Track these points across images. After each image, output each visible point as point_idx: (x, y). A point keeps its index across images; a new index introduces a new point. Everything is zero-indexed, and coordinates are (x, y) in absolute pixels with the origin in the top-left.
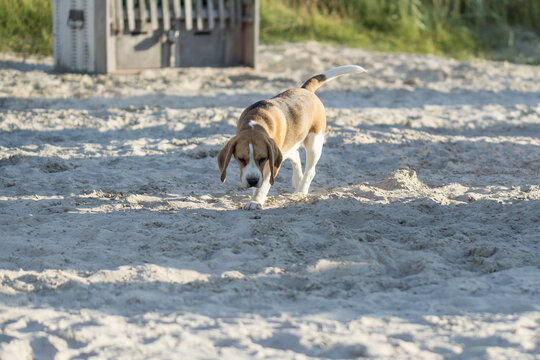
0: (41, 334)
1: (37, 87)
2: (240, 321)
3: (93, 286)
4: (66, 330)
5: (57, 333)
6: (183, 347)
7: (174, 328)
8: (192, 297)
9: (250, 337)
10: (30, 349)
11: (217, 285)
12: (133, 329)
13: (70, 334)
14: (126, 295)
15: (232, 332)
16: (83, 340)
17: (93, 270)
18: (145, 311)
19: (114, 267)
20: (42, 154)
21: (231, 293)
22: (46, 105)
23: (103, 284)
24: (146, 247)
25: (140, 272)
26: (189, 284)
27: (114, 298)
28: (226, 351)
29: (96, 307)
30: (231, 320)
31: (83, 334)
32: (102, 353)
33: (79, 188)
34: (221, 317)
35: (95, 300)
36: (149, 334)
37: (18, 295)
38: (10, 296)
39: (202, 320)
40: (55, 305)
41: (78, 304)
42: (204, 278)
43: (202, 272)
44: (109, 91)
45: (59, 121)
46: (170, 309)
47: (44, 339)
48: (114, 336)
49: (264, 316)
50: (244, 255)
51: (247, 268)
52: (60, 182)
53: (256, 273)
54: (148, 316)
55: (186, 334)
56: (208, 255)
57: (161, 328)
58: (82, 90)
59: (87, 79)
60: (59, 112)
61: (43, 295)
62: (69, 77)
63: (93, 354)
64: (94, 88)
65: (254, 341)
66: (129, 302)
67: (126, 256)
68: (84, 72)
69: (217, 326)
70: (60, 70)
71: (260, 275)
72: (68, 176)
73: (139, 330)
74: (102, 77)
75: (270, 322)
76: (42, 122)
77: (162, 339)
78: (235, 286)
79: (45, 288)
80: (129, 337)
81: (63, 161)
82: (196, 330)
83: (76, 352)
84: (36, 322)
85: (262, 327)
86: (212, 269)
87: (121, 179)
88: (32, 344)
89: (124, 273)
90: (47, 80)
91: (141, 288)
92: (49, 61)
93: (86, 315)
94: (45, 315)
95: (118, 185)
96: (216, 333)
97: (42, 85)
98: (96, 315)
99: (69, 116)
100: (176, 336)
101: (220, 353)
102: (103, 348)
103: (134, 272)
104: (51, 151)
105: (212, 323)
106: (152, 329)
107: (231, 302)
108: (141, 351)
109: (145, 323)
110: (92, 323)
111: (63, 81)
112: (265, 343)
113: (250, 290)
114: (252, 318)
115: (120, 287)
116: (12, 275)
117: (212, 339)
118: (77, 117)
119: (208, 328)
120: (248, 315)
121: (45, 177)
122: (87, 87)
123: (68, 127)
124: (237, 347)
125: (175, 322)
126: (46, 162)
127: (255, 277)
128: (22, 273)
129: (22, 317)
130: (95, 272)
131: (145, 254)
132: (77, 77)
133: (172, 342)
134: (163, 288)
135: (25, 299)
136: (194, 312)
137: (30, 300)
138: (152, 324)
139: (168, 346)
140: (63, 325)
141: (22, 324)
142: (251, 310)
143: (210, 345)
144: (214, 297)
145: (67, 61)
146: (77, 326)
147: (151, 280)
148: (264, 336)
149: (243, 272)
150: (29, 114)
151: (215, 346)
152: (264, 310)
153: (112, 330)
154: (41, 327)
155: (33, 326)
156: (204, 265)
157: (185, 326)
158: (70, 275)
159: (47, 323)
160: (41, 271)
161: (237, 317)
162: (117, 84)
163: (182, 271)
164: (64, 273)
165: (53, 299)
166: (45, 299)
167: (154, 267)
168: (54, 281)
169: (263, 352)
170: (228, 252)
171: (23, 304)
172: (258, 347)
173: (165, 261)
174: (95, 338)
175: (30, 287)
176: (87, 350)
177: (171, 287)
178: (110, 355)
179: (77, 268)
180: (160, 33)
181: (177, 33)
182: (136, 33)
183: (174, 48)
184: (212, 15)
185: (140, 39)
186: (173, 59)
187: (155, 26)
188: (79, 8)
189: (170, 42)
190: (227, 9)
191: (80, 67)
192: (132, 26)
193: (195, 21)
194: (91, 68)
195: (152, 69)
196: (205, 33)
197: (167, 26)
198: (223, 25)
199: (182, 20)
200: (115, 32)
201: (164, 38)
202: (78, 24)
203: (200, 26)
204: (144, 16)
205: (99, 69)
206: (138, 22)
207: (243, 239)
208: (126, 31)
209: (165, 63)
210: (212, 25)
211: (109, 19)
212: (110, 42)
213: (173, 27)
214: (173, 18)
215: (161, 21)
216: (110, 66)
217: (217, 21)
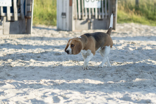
1: (52, 34)
2: (114, 93)
3: (70, 84)
4: (63, 95)
5: (60, 95)
6: (97, 100)
7: (94, 95)
8: (99, 87)
9: (116, 97)
10: (52, 100)
11: (107, 85)
12: (82, 95)
13: (64, 95)
14: (80, 87)
15: (111, 96)
16: (68, 97)
17: (70, 80)
19: (76, 79)
20: (54, 51)
21: (110, 86)
22: (55, 39)
23: (73, 83)
24: (85, 74)
25: (84, 81)
26: (98, 84)
27: (76, 87)
28: (109, 101)
29: (71, 89)
30: (111, 93)
31: (68, 96)
32: (73, 101)
33: (65, 59)
34: (108, 92)
35: (71, 88)
36: (87, 96)
37: (48, 86)
38: (46, 86)
39: (102, 93)
40: (59, 89)
41: (66, 88)
42: (102, 83)
43: (101, 81)
44: (73, 36)
45: (58, 43)
46: (93, 90)
47: (57, 97)
48: (77, 97)
49: (121, 92)
50: (114, 77)
51: (115, 80)
52: (60, 58)
53: (118, 82)
54: (86, 92)
55: (98, 96)
56: (103, 77)
57: (90, 95)
58: (65, 36)
59: (66, 33)
60: (59, 41)
61: (56, 86)
62: (61, 32)
63: (71, 101)
64: (68, 35)
65: (117, 98)
66: (81, 88)
67: (79, 77)
68: (65, 31)
69: (107, 95)
70: (58, 30)
71: (119, 82)
72: (62, 56)
73: (84, 95)
74: (71, 32)
75: (122, 94)
76: (54, 43)
77: (91, 97)
78: (112, 85)
79: (56, 84)
80: (81, 97)
81: (60, 53)
82: (101, 96)
83: (66, 100)
84: (54, 93)
85: (120, 95)
86: (105, 80)
87: (77, 57)
88: (53, 98)
89: (79, 81)
90: (55, 33)
91: (84, 85)
92: (55, 28)
93: (68, 91)
94: (57, 91)
95: (76, 59)
96: (107, 96)
97: (53, 34)
98: (71, 91)
99: (61, 42)
100: (95, 97)
101: (108, 101)
102: (74, 99)
103: (82, 81)
104: (57, 50)
105: (105, 94)
106: (88, 95)
107: (111, 89)
108: (85, 100)
109: (85, 93)
110: (70, 93)
111: (60, 33)
112: (121, 99)
113: (116, 86)
114: (117, 93)
115: (78, 85)
116: (47, 81)
118: (64, 42)
119: (104, 95)
120: (116, 92)
121: (55, 57)
122: (67, 35)
123: (61, 45)
124: (113, 100)
125: (94, 93)
126: (55, 53)
127: (117, 83)
128: (49, 80)
129: (50, 91)
130: (71, 81)
131: (85, 76)
132: (64, 32)
133: (94, 98)
134: (90, 85)
135: (51, 87)
136: (100, 91)
137: (52, 87)
138: (88, 94)
139: (92, 99)
140: (62, 93)
141: (50, 93)
142: (116, 91)
143: (105, 99)
144: (106, 87)
145: (60, 27)
146: (66, 94)
147: (87, 83)
148: (121, 97)
149: (114, 81)
150: (50, 41)
151: (106, 100)
152: (120, 91)
153: (76, 95)
154: (56, 94)
156: (102, 79)
157: (98, 94)
158: (64, 81)
159: (57, 93)
160: (55, 80)
161: (112, 92)
162: (75, 34)
163: (96, 81)
164: (62, 80)
165: (59, 87)
166: (56, 87)
167: (88, 79)
168: (59, 83)
169: (120, 101)
170: (109, 76)
171: (50, 88)
172: (119, 100)
173: (91, 78)
174: (71, 97)
175: (52, 84)
176: (69, 100)
177: (93, 85)
178: (76, 101)
179: (65, 79)
180: (88, 19)
181: (93, 20)
182: (81, 19)
183: (92, 24)
184: (103, 14)
185: (82, 21)
186: (92, 27)
187: (86, 17)
188: (64, 12)
189: (91, 22)
190: (108, 13)
191: (64, 29)
192: (80, 17)
193: (98, 16)
194: (68, 29)
195: (86, 30)
196: (101, 20)
197: (90, 17)
198: (106, 17)
199: (95, 16)
200: (75, 19)
201: (89, 21)
202: (64, 16)
203: (100, 18)
204: (83, 14)
205: (70, 30)
206: (82, 16)
207: (113, 73)
208: (78, 19)
209: (89, 28)
210: (103, 17)
211: (73, 15)
212: (74, 22)
213: (92, 18)
214: (92, 15)
215: (88, 16)
216: (74, 29)
217: (105, 16)
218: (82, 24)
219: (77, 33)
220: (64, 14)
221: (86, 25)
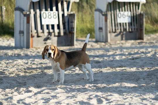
0: (99, 97)
1: (92, 46)
2: (147, 95)
3: (110, 87)
4: (105, 97)
5: (103, 97)
6: (133, 100)
7: (131, 96)
8: (134, 89)
9: (149, 98)
10: (97, 101)
11: (140, 87)
12: (121, 96)
13: (106, 97)
14: (118, 89)
15: (145, 97)
16: (109, 99)
17: (109, 84)
18: (123, 93)
19: (115, 83)
20: (94, 59)
21: (143, 89)
22: (94, 49)
23: (112, 87)
24: (122, 79)
25: (121, 84)
26: (133, 87)
27: (115, 90)
29: (111, 92)
30: (144, 94)
31: (109, 97)
32: (114, 102)
33: (104, 67)
34: (142, 94)
35: (111, 90)
36: (125, 98)
37: (92, 90)
38: (90, 90)
39: (137, 94)
40: (101, 92)
41: (107, 91)
42: (136, 86)
43: (136, 84)
44: (109, 46)
45: (97, 53)
46: (129, 92)
47: (100, 99)
48: (117, 98)
49: (152, 93)
50: (146, 80)
51: (147, 83)
52: (99, 65)
53: (149, 84)
54: (124, 94)
55: (134, 97)
56: (137, 80)
57: (127, 96)
58: (102, 46)
59: (103, 44)
60: (97, 51)
61: (98, 89)
62: (99, 43)
63: (112, 102)
64: (105, 46)
65: (150, 99)
66: (119, 91)
67: (117, 81)
68: (102, 42)
69: (141, 96)
70: (97, 42)
71: (150, 85)
72: (101, 64)
73: (122, 97)
74: (107, 43)
75: (154, 95)
76: (94, 53)
77: (128, 98)
78: (144, 87)
79: (99, 88)
80: (120, 98)
81: (100, 61)
82: (136, 97)
83: (108, 102)
84: (97, 95)
85: (152, 96)
86: (138, 84)
87: (114, 64)
88: (97, 100)
89: (117, 85)
90: (94, 44)
91: (122, 88)
92: (94, 40)
93: (109, 94)
94: (99, 94)
95: (114, 66)
96: (141, 97)
97: (93, 45)
98: (111, 93)
99: (100, 51)
100: (131, 98)
101: (142, 101)
102: (114, 100)
103: (119, 84)
104: (96, 59)
105: (140, 95)
106: (125, 96)
107: (144, 90)
108: (123, 101)
109: (123, 95)
110: (111, 95)
111: (98, 44)
112: (153, 99)
113: (148, 88)
114: (150, 94)
115: (116, 88)
116: (91, 85)
117: (140, 98)
118: (102, 52)
119: (139, 96)
120: (149, 93)
121: (96, 65)
122: (104, 45)
123: (100, 54)
124: (146, 100)
125: (131, 95)
126: (96, 61)
127: (149, 85)
128: (93, 85)
129: (94, 94)
130: (110, 85)
131: (122, 80)
132: (101, 43)
133: (131, 99)
134: (127, 88)
135: (94, 90)
136: (135, 93)
137: (95, 90)
138: (125, 95)
139: (129, 100)
140: (104, 96)
141: (94, 96)
142: (149, 92)
143: (140, 100)
144: (140, 90)
145: (98, 39)
147: (124, 86)
148: (153, 98)
149: (146, 84)
150: (90, 51)
151: (141, 100)
152: (152, 92)
153: (115, 97)
154: (99, 96)
155: (96, 96)
156: (136, 83)
157: (134, 96)
158: (105, 85)
159: (100, 95)
160: (97, 84)
161: (146, 94)
162: (111, 44)
163: (131, 84)
164: (103, 85)
165: (101, 90)
166: (99, 90)
167: (124, 83)
168: (101, 86)
169: (153, 101)
170: (142, 80)
171: (94, 92)
172: (152, 100)
173: (127, 82)
174: (112, 98)
175: (95, 88)
176: (110, 101)
177: (129, 87)
178: (116, 102)
179: (106, 84)
180: (121, 32)
181: (125, 32)
182: (115, 32)
183: (124, 36)
184: (133, 27)
185: (116, 34)
186: (124, 39)
187: (119, 30)
188: (101, 26)
189: (123, 35)
190: (137, 26)
191: (101, 40)
192: (114, 31)
193: (129, 29)
194: (104, 41)
195: (119, 41)
196: (132, 32)
197: (122, 30)
198: (136, 30)
199: (126, 29)
200: (110, 32)
201: (122, 34)
202: (101, 30)
203: (130, 30)
204: (117, 28)
205: (106, 41)
206: (115, 30)
207: (145, 77)
208: (113, 32)
209: (122, 39)
210: (133, 30)
211: (108, 29)
212: (109, 35)
213: (124, 31)
214: (124, 29)
215: (121, 29)
216: (109, 40)
217: (134, 29)
218: (116, 36)
219: (112, 43)
220: (101, 29)
221: (119, 37)
